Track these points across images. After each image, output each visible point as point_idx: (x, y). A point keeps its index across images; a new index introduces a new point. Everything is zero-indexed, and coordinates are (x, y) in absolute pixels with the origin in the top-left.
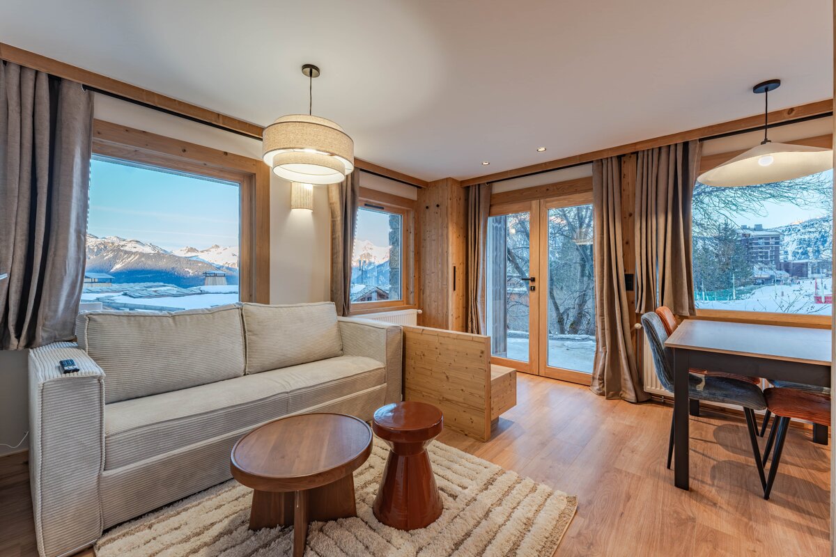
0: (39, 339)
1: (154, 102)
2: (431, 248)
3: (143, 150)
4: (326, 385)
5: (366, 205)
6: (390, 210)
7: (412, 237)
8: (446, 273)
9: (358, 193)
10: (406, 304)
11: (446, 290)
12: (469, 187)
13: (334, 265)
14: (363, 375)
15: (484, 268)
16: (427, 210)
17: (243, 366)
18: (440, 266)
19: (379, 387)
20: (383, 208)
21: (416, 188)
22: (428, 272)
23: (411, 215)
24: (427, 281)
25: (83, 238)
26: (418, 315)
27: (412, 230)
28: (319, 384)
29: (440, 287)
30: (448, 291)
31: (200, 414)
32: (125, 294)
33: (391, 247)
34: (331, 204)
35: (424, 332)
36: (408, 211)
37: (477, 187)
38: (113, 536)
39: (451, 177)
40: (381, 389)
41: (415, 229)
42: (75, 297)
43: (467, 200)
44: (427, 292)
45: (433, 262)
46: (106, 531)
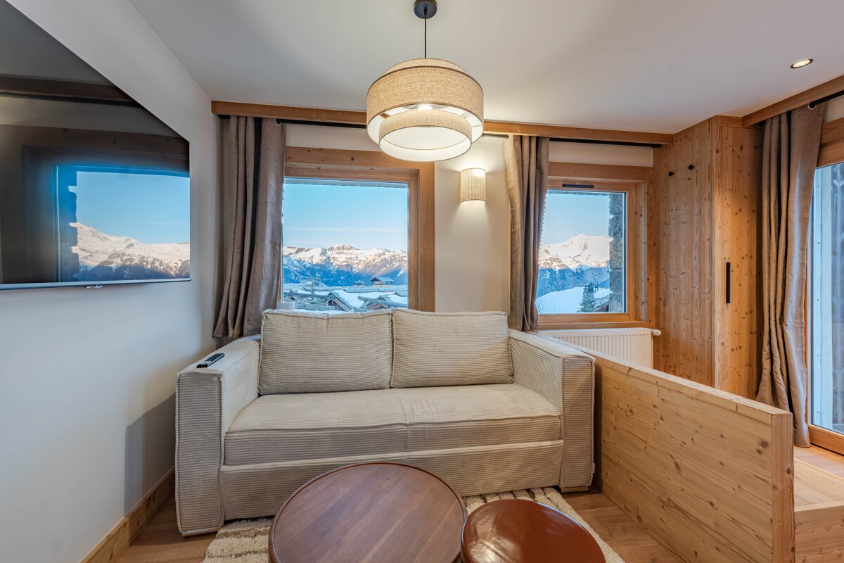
0: (245, 332)
1: (322, 118)
2: (678, 235)
3: (323, 166)
4: (456, 425)
5: (564, 185)
6: (604, 188)
7: (643, 222)
8: (707, 276)
9: (545, 171)
10: (633, 319)
11: (707, 302)
12: (763, 124)
13: (514, 265)
14: (520, 421)
15: (803, 265)
16: (672, 178)
17: (388, 378)
18: (695, 262)
19: (549, 443)
20: (592, 187)
21: (651, 150)
22: (673, 273)
23: (643, 189)
24: (671, 287)
25: (278, 248)
26: (654, 337)
27: (644, 212)
28: (450, 422)
29: (696, 296)
30: (712, 303)
31: (307, 430)
32: (396, 294)
33: (612, 239)
34: (509, 191)
35: (631, 373)
36: (636, 186)
37: (784, 119)
38: (229, 531)
39: (718, 114)
40: (552, 448)
41: (649, 209)
42: (273, 298)
43: (759, 147)
44: (672, 302)
45: (682, 257)
46: (227, 523)
